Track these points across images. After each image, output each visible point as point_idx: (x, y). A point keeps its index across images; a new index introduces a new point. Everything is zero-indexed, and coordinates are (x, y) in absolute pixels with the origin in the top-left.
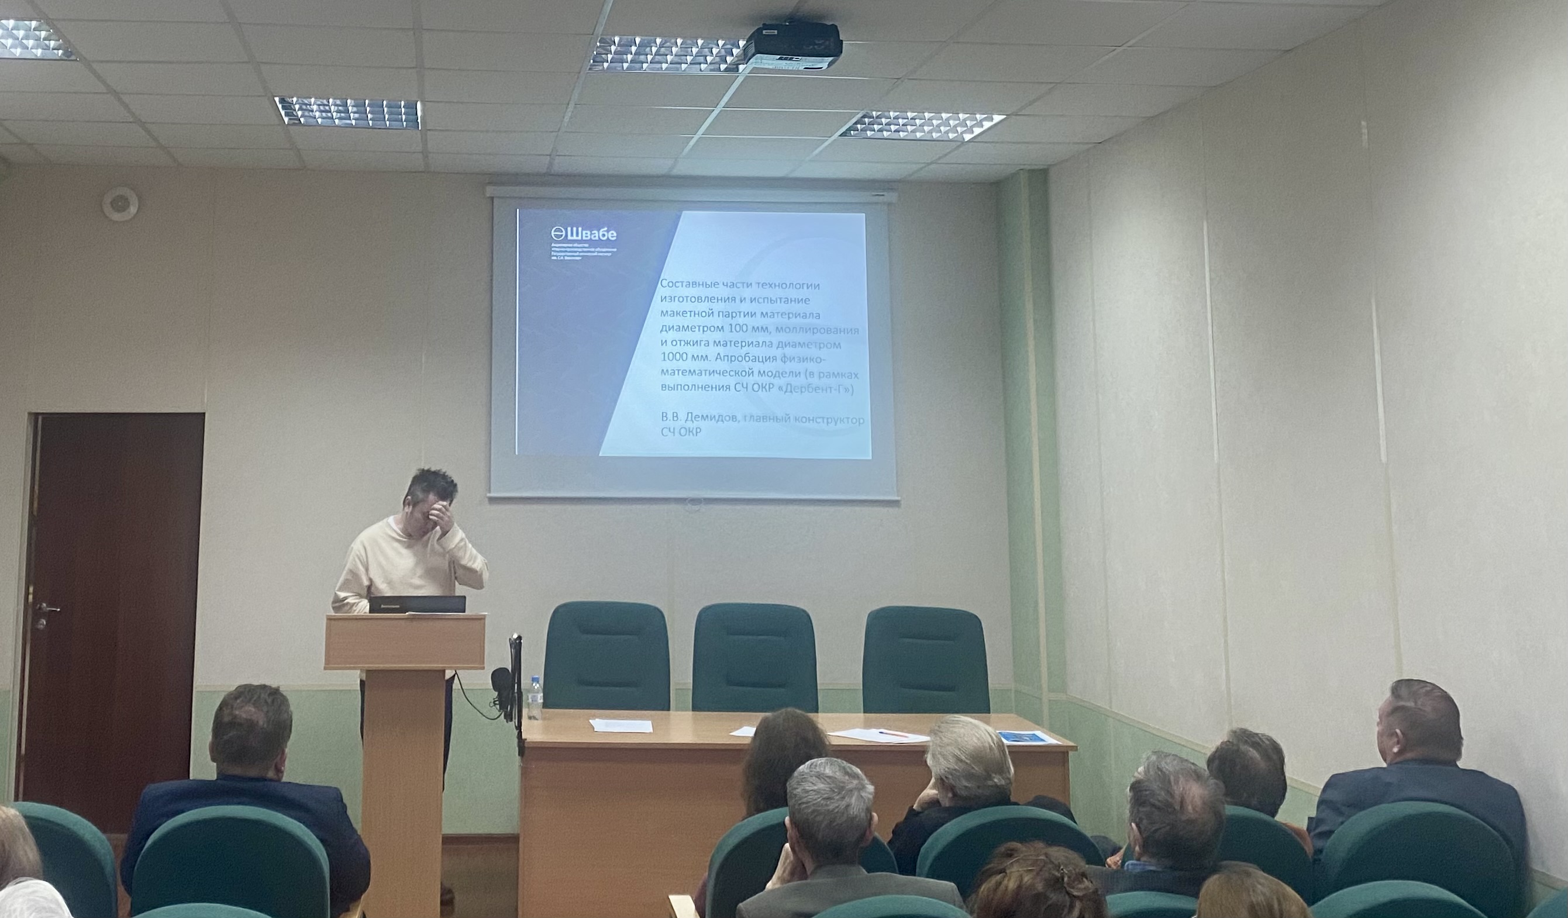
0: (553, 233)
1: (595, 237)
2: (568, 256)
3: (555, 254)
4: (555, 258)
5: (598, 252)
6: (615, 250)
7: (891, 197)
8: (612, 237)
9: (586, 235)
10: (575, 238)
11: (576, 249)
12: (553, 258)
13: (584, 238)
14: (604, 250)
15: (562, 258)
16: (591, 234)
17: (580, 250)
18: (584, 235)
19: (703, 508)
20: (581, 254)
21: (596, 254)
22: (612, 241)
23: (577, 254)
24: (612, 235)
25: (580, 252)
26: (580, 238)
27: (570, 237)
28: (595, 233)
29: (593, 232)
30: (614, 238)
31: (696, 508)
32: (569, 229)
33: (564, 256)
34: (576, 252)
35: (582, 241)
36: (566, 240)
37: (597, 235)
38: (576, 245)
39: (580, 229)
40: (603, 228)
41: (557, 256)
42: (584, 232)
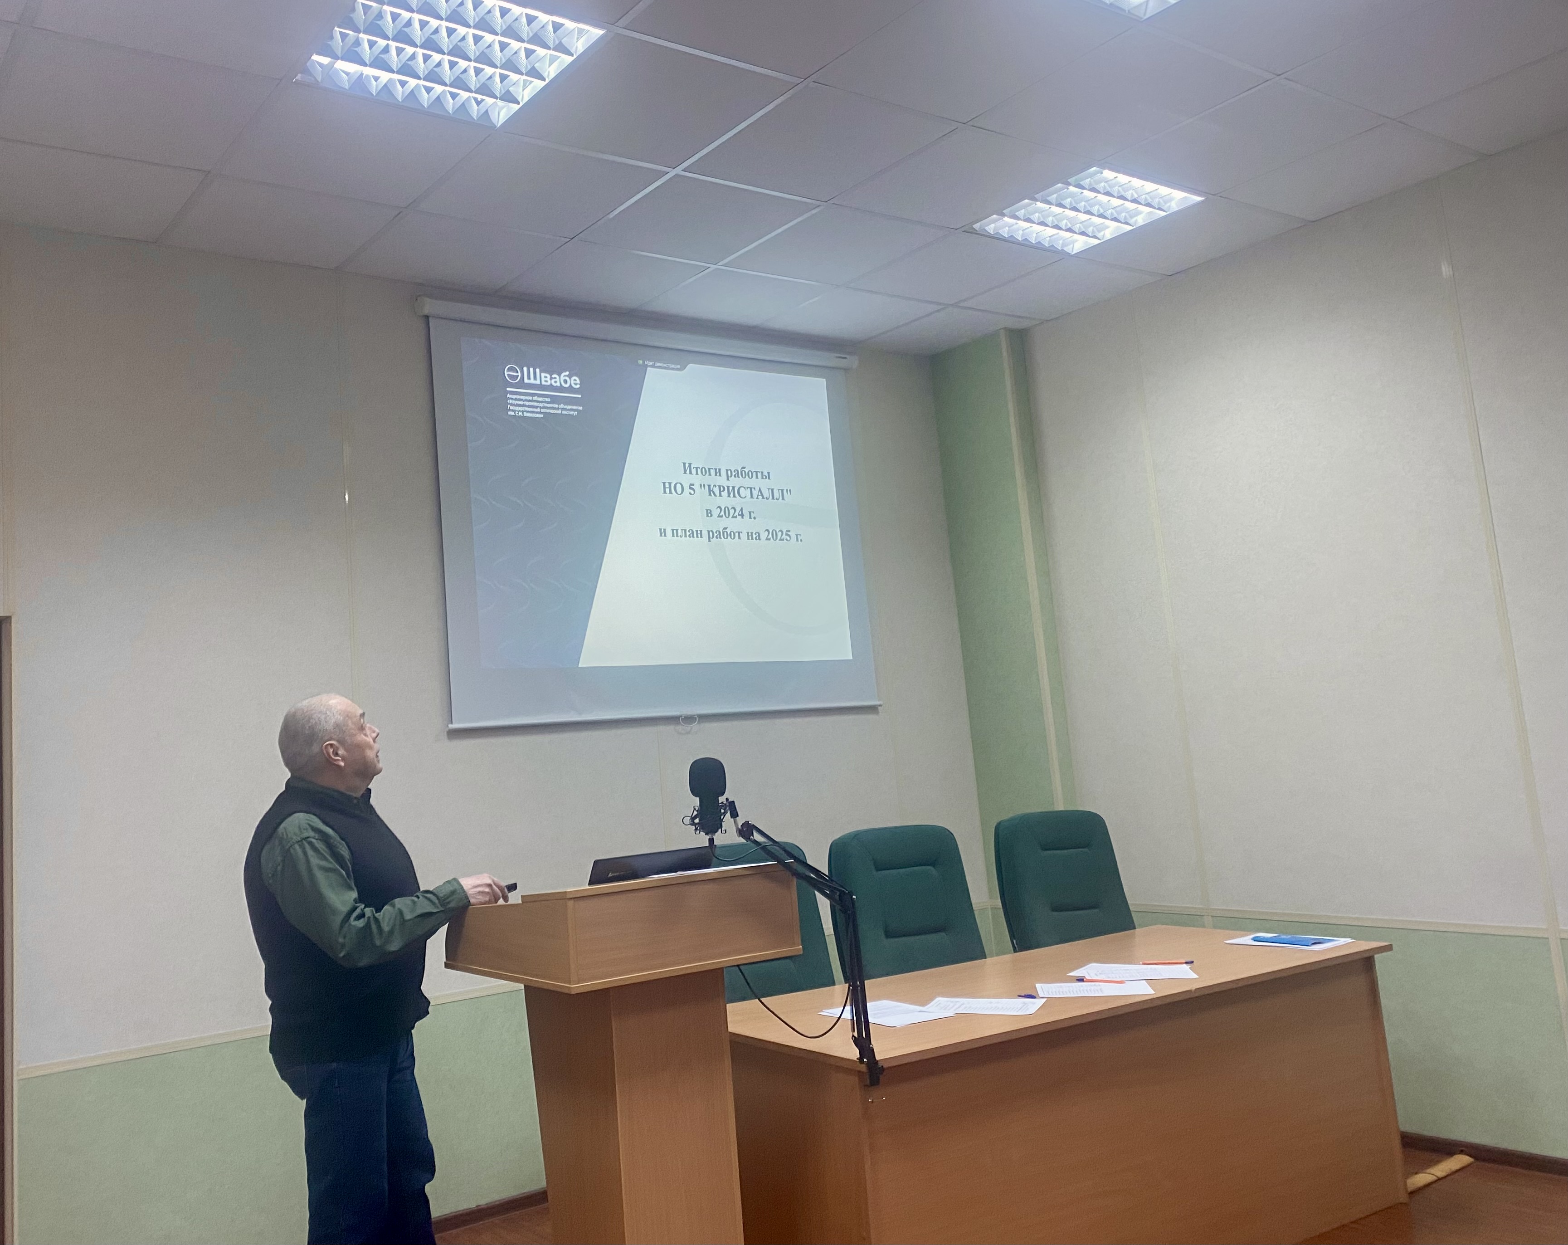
0: (506, 373)
1: (556, 382)
7: (852, 361)
8: (576, 384)
9: (545, 379)
10: (532, 381)
11: (536, 398)
13: (543, 383)
16: (551, 378)
18: (543, 379)
19: (695, 726)
24: (575, 382)
26: (538, 382)
27: (526, 381)
28: (555, 378)
29: (553, 376)
30: (578, 386)
32: (525, 369)
33: (523, 412)
35: (540, 388)
36: (522, 384)
37: (558, 379)
38: (535, 392)
39: (538, 370)
40: (566, 371)
42: (543, 375)
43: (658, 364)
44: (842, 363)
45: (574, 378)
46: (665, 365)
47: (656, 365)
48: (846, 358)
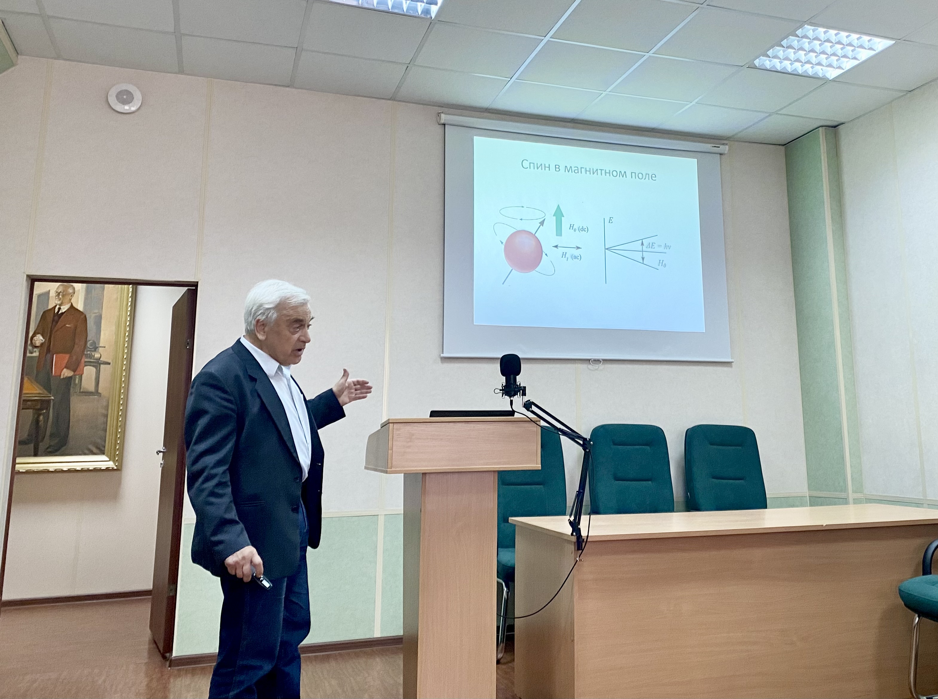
7: (724, 149)
19: (601, 366)
31: (596, 366)
44: (717, 150)
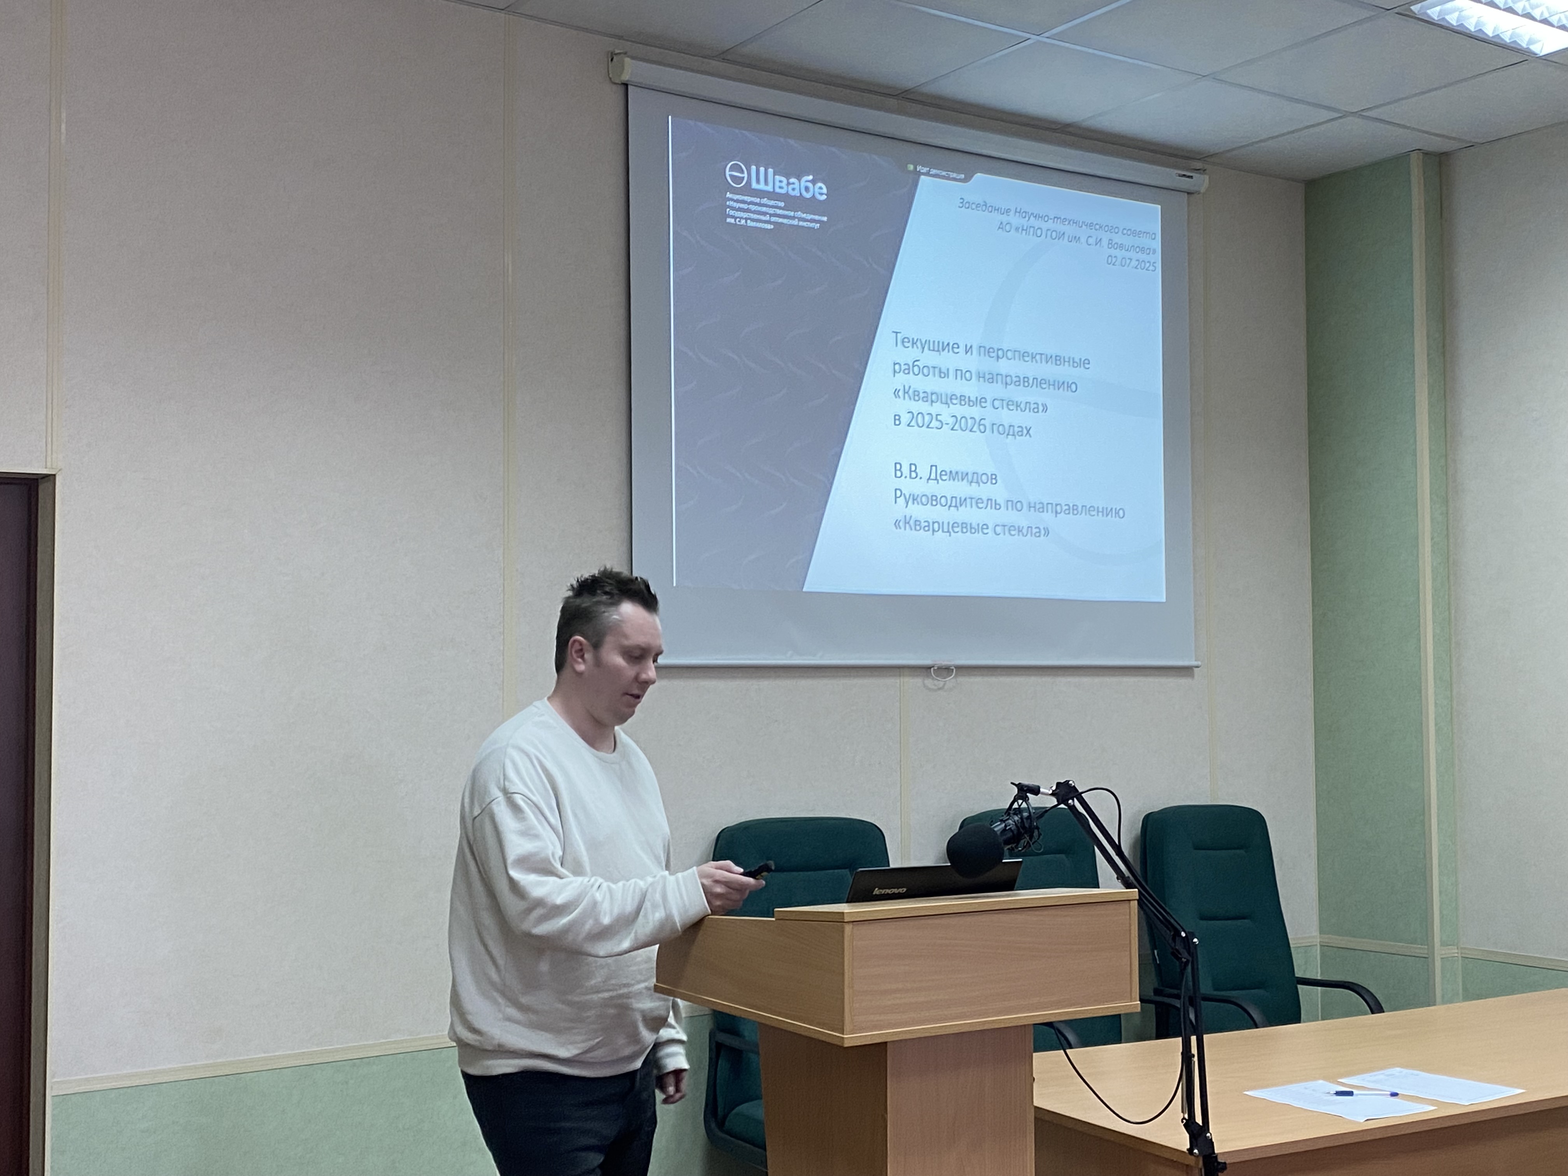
0: (728, 173)
1: (793, 189)
2: (753, 220)
3: (732, 213)
4: (732, 221)
5: (800, 219)
6: (825, 219)
7: (1201, 182)
8: (821, 194)
9: (780, 184)
10: (762, 186)
11: (764, 209)
12: (729, 220)
13: (778, 190)
14: (810, 217)
15: (743, 222)
16: (788, 184)
17: (771, 211)
18: (777, 184)
20: (773, 219)
21: (795, 222)
22: (820, 201)
23: (767, 218)
24: (820, 191)
25: (771, 215)
26: (769, 188)
27: (754, 185)
28: (793, 184)
29: (792, 180)
30: (824, 197)
31: (941, 682)
32: (754, 168)
33: (746, 219)
34: (765, 214)
35: (773, 195)
36: (748, 190)
37: (797, 186)
38: (765, 201)
39: (771, 171)
40: (808, 175)
41: (736, 218)
42: (778, 178)
43: (933, 171)
44: (1185, 183)
45: (820, 184)
46: (944, 173)
47: (931, 173)
48: (1189, 177)
